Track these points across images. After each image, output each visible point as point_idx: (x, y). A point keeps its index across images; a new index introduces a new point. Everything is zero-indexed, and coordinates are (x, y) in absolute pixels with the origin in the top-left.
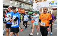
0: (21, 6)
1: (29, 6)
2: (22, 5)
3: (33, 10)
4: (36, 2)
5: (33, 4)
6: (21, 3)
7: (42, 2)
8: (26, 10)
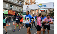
0: (11, 8)
1: (19, 8)
2: (13, 7)
3: (23, 12)
4: (26, 5)
5: (23, 6)
6: (11, 5)
7: (31, 4)
8: (16, 12)
